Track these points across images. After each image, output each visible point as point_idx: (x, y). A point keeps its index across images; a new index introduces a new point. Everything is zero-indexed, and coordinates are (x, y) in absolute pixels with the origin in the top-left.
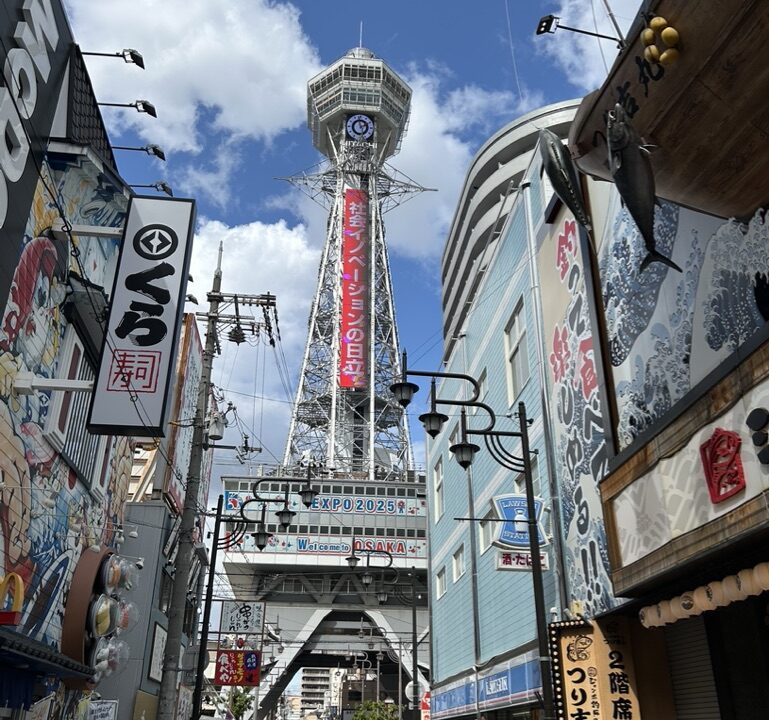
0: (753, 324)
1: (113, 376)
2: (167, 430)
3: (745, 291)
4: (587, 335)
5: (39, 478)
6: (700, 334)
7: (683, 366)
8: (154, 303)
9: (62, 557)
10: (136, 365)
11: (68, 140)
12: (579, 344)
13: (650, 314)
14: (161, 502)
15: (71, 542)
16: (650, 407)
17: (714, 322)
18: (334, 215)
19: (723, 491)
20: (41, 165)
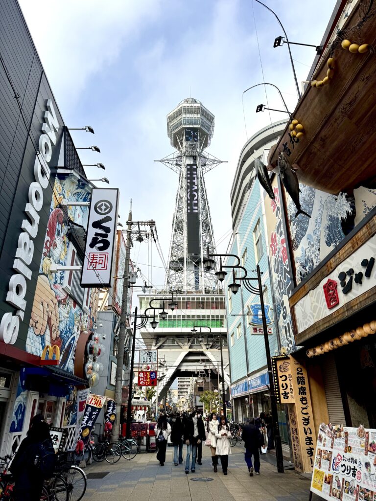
0: (341, 237)
1: (90, 264)
2: (112, 284)
3: (338, 224)
4: (283, 237)
5: (61, 306)
6: (323, 240)
7: (318, 252)
8: (104, 233)
9: (73, 336)
10: (98, 259)
11: (65, 168)
12: (281, 240)
13: (306, 230)
14: (112, 311)
15: (76, 330)
16: (307, 268)
17: (328, 235)
18: (181, 176)
19: (332, 304)
20: (55, 178)
